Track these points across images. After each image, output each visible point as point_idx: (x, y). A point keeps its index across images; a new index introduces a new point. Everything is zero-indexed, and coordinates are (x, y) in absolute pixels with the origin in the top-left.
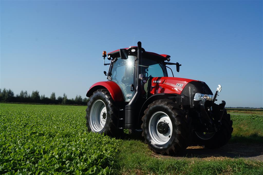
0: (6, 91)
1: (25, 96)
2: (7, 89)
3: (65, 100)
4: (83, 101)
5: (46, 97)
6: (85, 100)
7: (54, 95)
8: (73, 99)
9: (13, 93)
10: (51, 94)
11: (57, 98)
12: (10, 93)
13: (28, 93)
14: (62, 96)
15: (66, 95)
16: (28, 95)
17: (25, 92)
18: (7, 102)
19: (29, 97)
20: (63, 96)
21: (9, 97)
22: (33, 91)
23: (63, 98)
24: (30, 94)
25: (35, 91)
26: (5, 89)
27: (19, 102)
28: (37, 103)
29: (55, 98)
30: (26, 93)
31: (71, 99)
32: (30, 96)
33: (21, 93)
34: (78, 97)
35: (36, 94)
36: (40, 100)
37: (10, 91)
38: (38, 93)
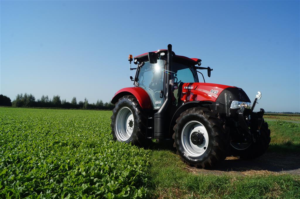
0: (27, 96)
1: (46, 101)
2: (29, 94)
3: (86, 105)
4: (104, 106)
5: (67, 101)
6: (106, 105)
7: (75, 99)
8: (94, 104)
9: (34, 98)
10: (72, 99)
11: (78, 103)
12: (32, 98)
13: (49, 98)
14: (83, 101)
15: (87, 100)
16: (49, 99)
17: (46, 96)
18: (28, 107)
19: (50, 102)
20: (85, 101)
21: (30, 102)
22: (54, 96)
23: (85, 103)
24: (51, 98)
25: (56, 95)
26: (26, 94)
27: (40, 107)
28: (59, 108)
29: (76, 103)
30: (47, 98)
31: (92, 104)
32: (52, 101)
33: (42, 98)
34: (99, 101)
35: (57, 99)
36: (62, 105)
37: (31, 95)
38: (59, 97)
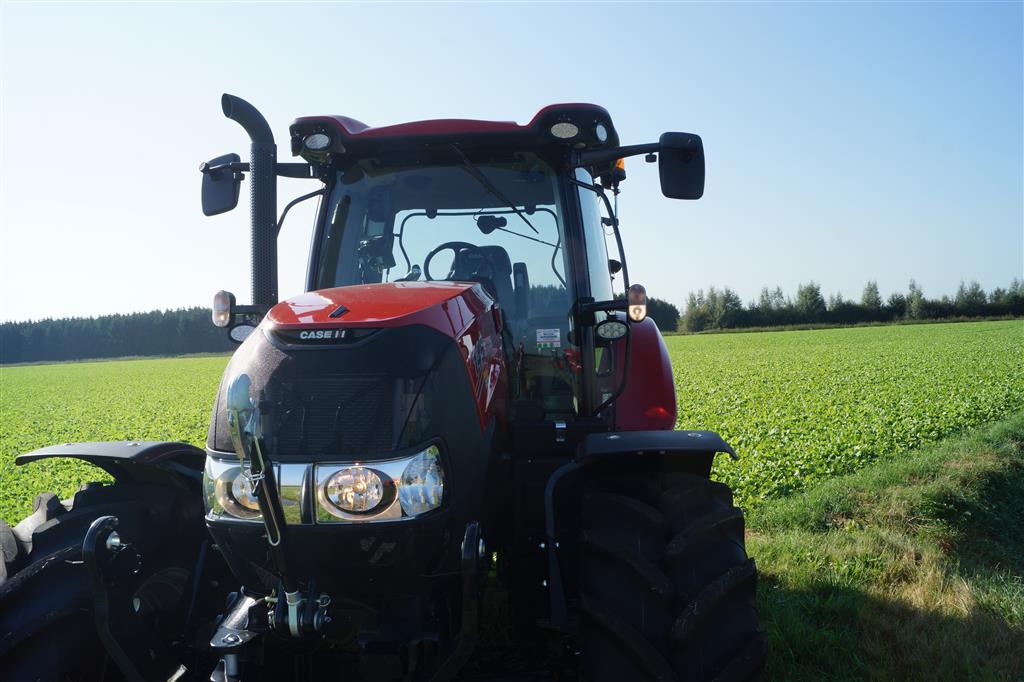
0: (718, 296)
1: (778, 305)
2: (720, 289)
3: (914, 305)
4: (989, 301)
5: (845, 300)
6: (997, 298)
7: (872, 289)
8: (945, 298)
9: (737, 298)
10: (862, 289)
11: (885, 301)
12: (730, 300)
13: (784, 295)
14: (905, 293)
15: (917, 288)
16: (786, 299)
17: (776, 291)
18: (722, 328)
19: (791, 306)
20: (910, 292)
21: (727, 312)
22: (800, 286)
23: (910, 300)
24: (791, 296)
25: (806, 283)
26: (712, 290)
27: (758, 326)
28: (818, 325)
29: (877, 302)
30: (779, 294)
31: (940, 299)
32: (793, 302)
33: (762, 296)
34: (968, 287)
35: (811, 295)
36: (830, 312)
37: (728, 292)
38: (818, 289)
